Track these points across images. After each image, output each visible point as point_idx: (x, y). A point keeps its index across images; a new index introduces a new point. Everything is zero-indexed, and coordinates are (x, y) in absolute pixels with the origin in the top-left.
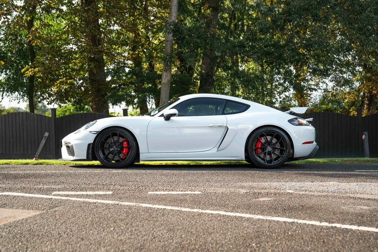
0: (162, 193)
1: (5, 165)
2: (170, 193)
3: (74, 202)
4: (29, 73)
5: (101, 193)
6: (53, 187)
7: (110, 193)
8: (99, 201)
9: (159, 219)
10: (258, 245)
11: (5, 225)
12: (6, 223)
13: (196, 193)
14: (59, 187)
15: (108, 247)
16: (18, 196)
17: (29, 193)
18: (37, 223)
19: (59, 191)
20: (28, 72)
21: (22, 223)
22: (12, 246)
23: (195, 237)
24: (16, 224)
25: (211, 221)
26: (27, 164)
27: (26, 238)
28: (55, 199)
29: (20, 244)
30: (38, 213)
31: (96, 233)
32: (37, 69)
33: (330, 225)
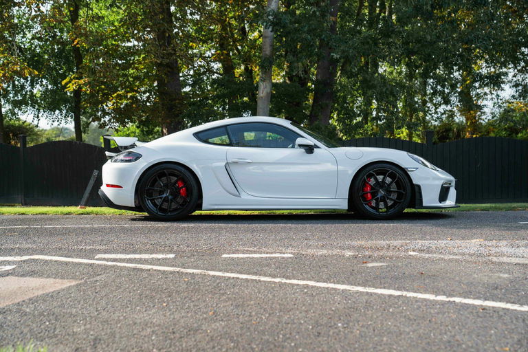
0: (241, 256)
1: (40, 216)
2: (251, 256)
3: (121, 269)
4: (72, 87)
5: (160, 256)
6: (98, 247)
7: (172, 256)
8: (155, 267)
9: (227, 291)
10: (345, 326)
11: (30, 299)
12: (32, 296)
13: (286, 255)
14: (107, 248)
15: (156, 328)
16: (51, 261)
17: (65, 256)
18: (70, 297)
19: (105, 253)
20: (70, 85)
21: (52, 296)
22: (37, 326)
23: (267, 315)
24: (44, 298)
25: (294, 294)
26: (69, 214)
27: (55, 316)
28: (98, 265)
29: (47, 323)
30: (74, 283)
31: (144, 310)
32: (82, 81)
33: (448, 300)
